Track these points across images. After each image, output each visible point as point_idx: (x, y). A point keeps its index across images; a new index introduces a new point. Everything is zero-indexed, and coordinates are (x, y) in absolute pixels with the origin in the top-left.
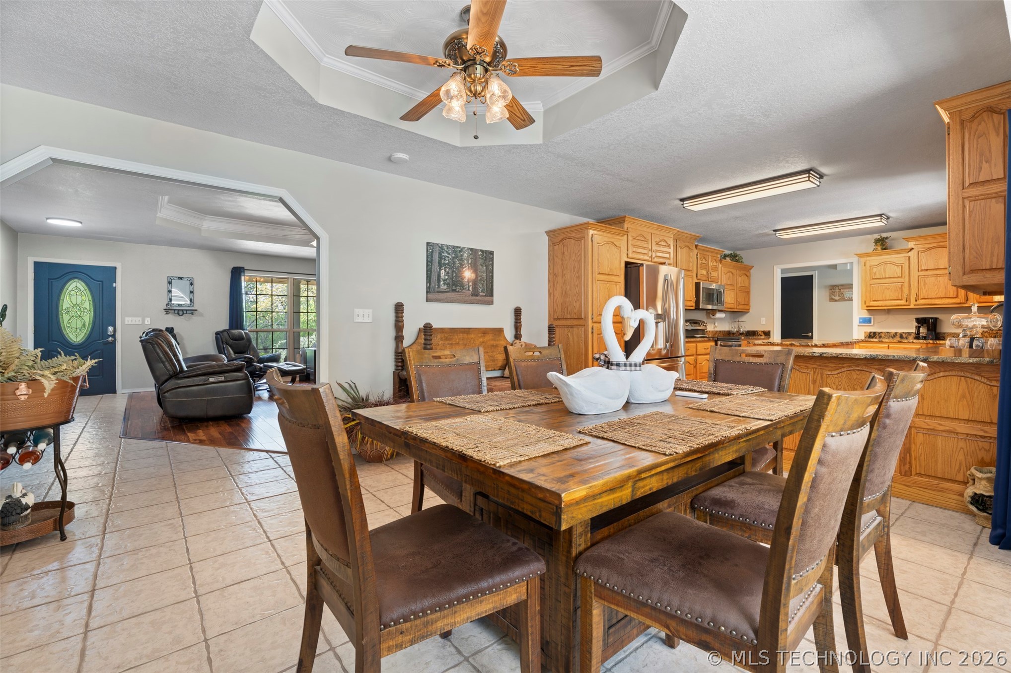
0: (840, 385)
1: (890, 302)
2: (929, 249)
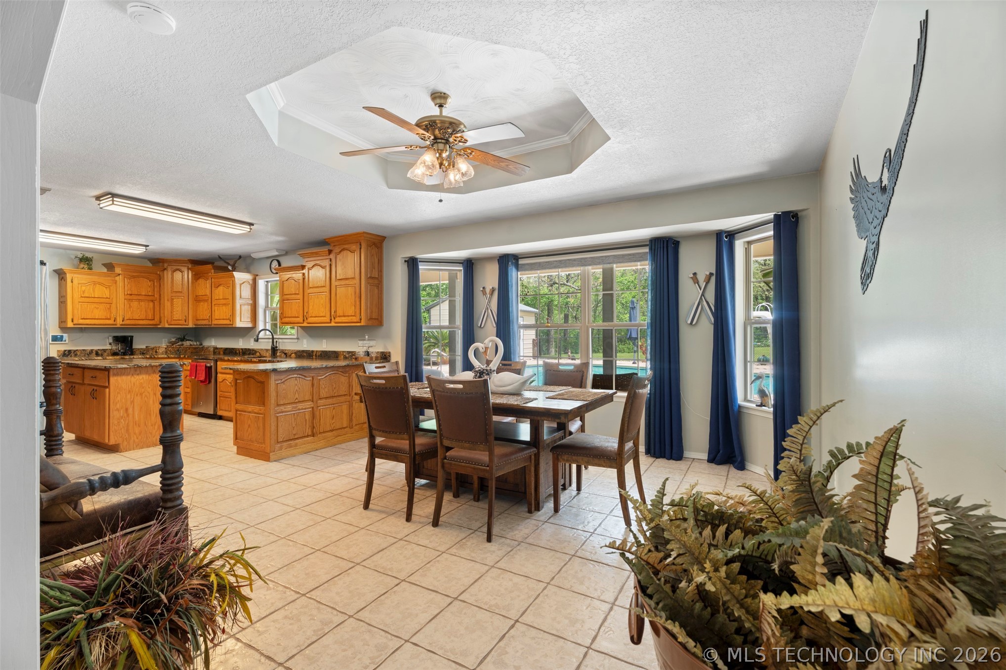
1: (98, 321)
2: (134, 277)
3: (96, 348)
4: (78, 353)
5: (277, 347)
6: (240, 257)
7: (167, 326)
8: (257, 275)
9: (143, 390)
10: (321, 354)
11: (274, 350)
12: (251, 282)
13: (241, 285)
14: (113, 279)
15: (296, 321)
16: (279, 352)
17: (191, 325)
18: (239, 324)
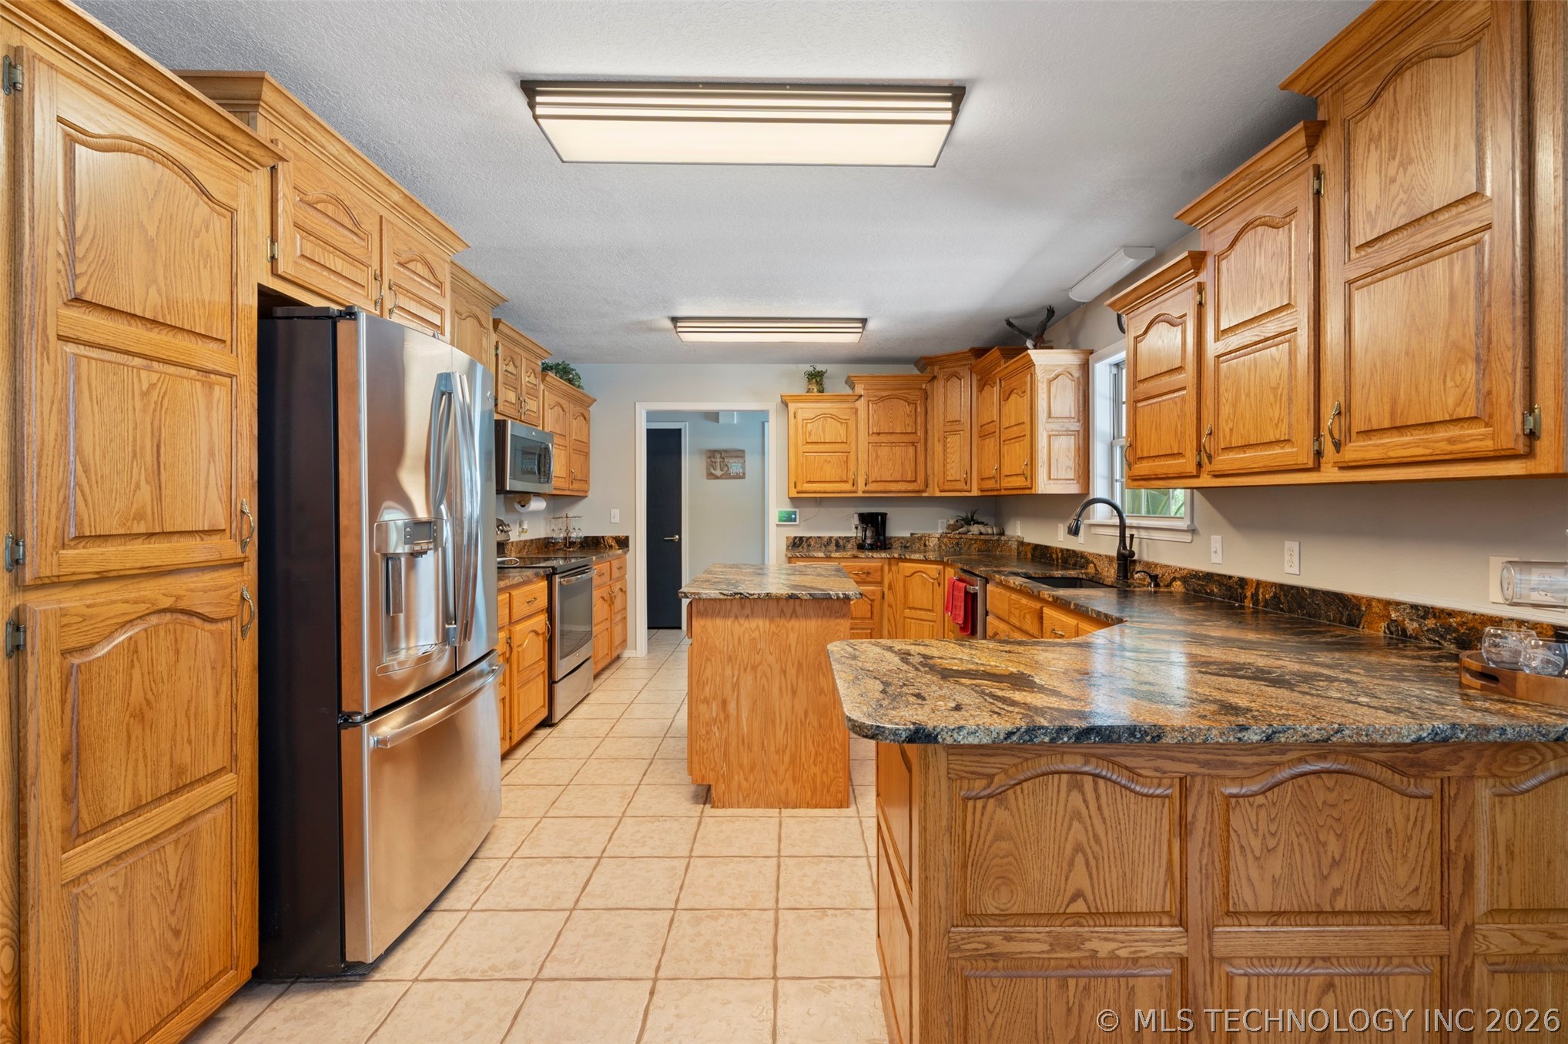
0: (1273, 835)
1: (830, 485)
2: (882, 399)
3: (836, 534)
4: (812, 543)
5: (1132, 554)
6: (1051, 312)
7: (938, 494)
8: (1092, 352)
9: (758, 658)
10: (1275, 596)
11: (1126, 560)
12: (1077, 374)
13: (1050, 382)
14: (852, 405)
15: (1172, 471)
16: (1138, 568)
17: (975, 493)
18: (1044, 486)
